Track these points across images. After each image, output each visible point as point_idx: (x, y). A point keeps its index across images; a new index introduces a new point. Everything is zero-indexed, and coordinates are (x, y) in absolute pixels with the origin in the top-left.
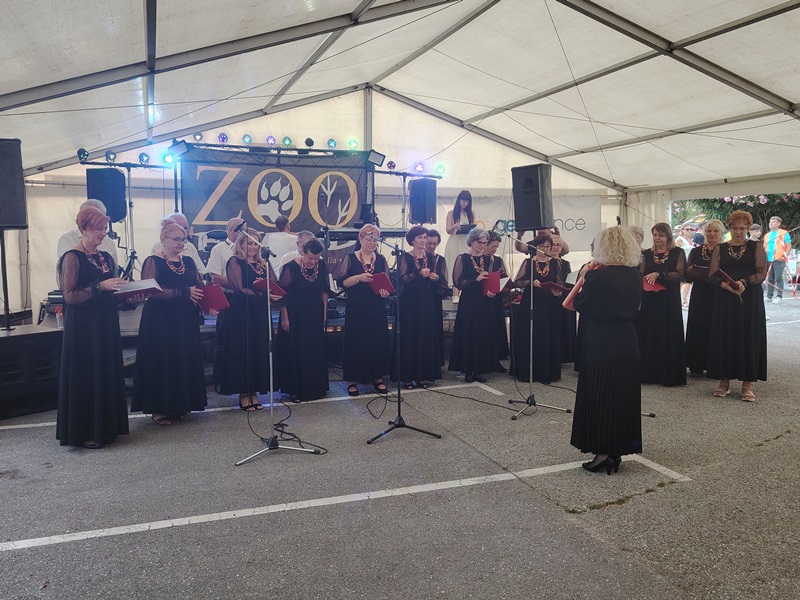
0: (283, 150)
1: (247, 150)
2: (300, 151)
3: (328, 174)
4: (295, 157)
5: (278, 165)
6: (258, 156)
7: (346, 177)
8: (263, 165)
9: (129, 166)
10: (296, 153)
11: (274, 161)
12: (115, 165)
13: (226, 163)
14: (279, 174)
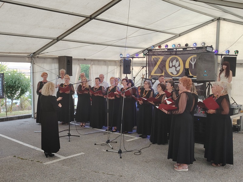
0: (178, 49)
1: (166, 50)
3: (193, 56)
4: (181, 51)
5: (176, 54)
8: (171, 54)
9: (133, 58)
10: (182, 49)
12: (129, 58)
13: (160, 55)
14: (176, 58)
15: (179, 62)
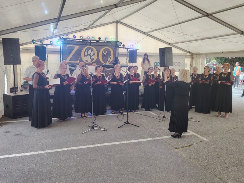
0: (92, 40)
1: (81, 41)
2: (97, 41)
3: (105, 48)
5: (90, 45)
6: (85, 42)
7: (110, 49)
8: (86, 45)
9: (47, 45)
10: (95, 42)
11: (89, 44)
12: (43, 44)
13: (75, 44)
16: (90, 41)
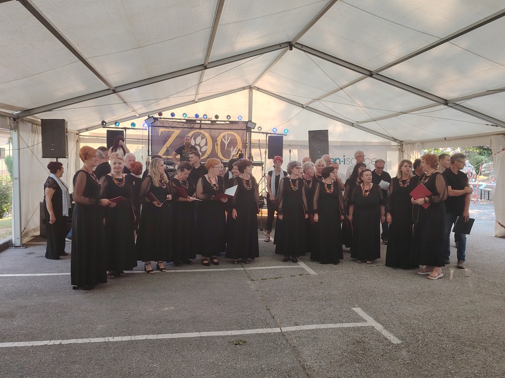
0: (203, 120)
1: (185, 121)
2: (212, 121)
3: (226, 133)
4: (209, 124)
5: (200, 128)
6: (190, 124)
7: (236, 135)
8: (192, 128)
9: (125, 129)
11: (198, 126)
12: (119, 128)
13: (174, 127)
14: (201, 133)
15: (206, 139)
16: (199, 122)
